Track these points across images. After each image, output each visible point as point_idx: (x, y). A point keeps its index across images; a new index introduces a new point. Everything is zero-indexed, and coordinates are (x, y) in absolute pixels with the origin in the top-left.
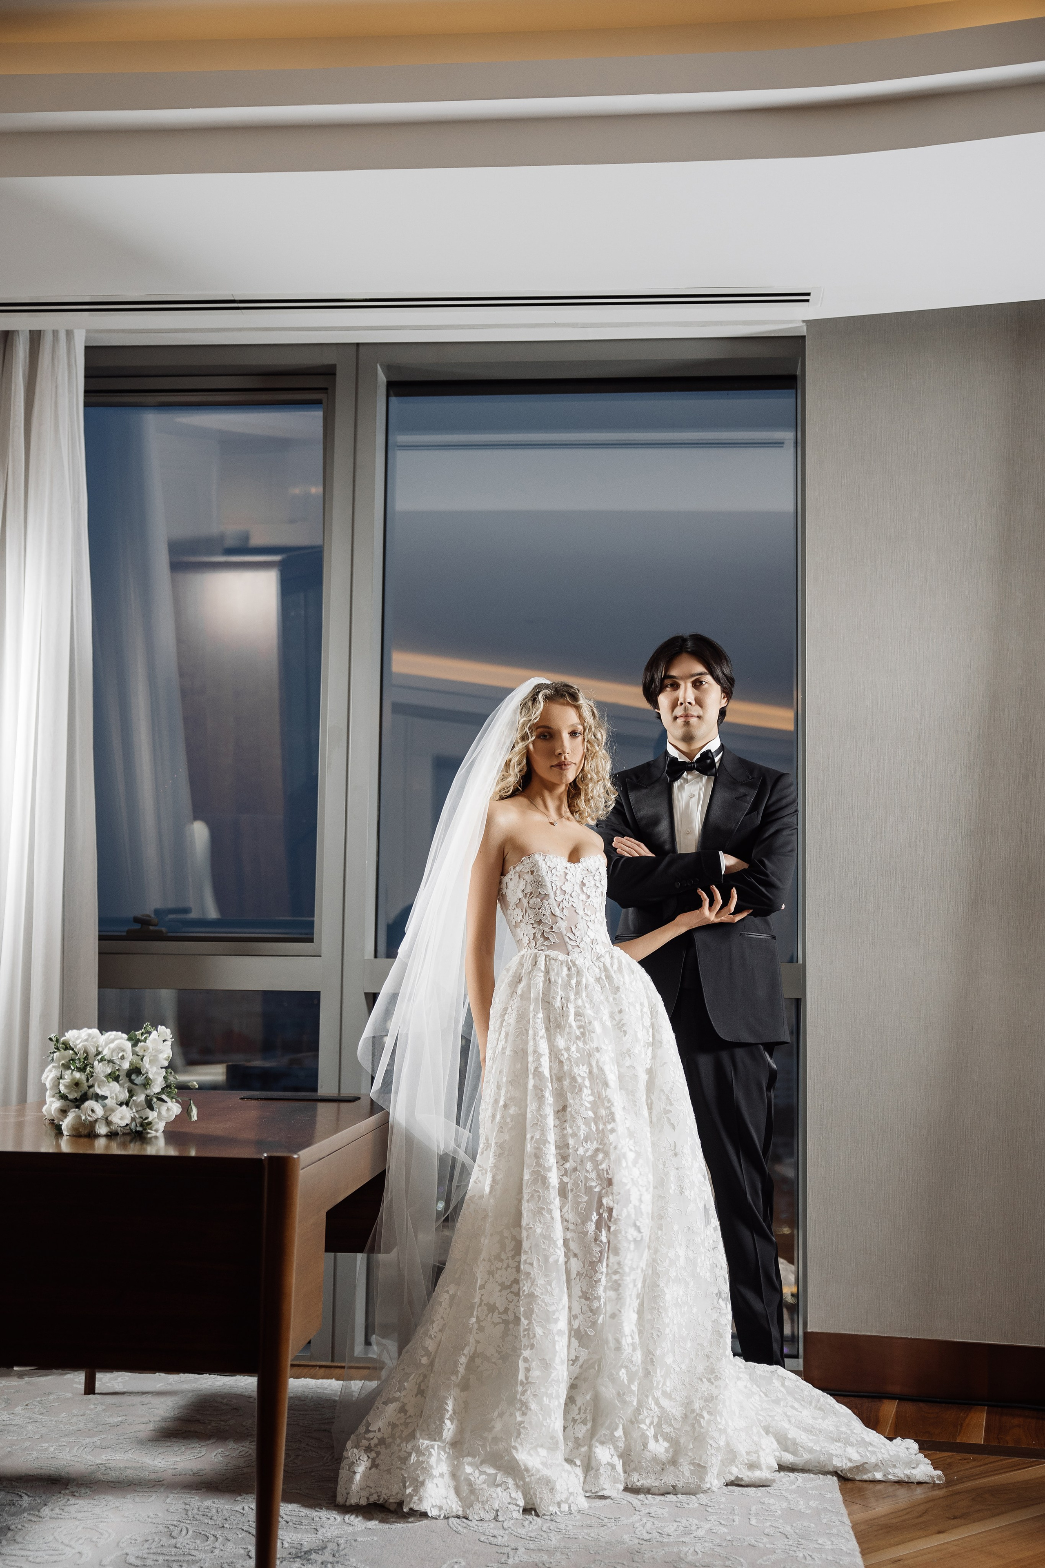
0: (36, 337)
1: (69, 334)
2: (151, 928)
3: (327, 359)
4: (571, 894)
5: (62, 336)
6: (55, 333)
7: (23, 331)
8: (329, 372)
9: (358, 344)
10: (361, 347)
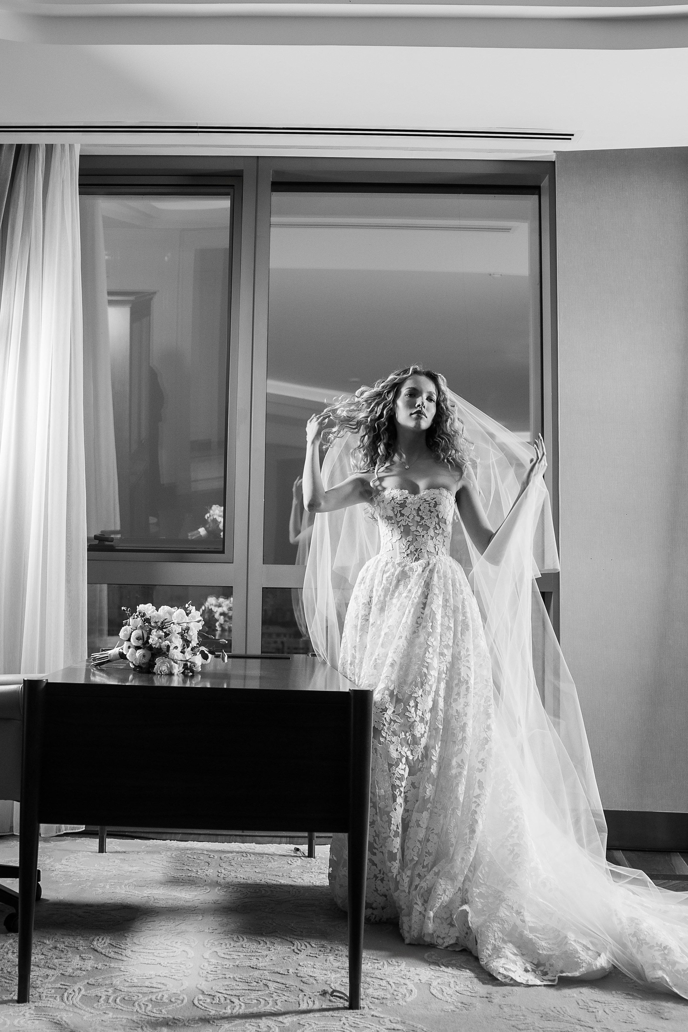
0: (50, 148)
1: (71, 146)
2: (107, 543)
3: (238, 166)
4: (408, 516)
5: (67, 147)
6: (63, 146)
7: (41, 144)
8: (238, 176)
9: (258, 157)
10: (260, 159)
